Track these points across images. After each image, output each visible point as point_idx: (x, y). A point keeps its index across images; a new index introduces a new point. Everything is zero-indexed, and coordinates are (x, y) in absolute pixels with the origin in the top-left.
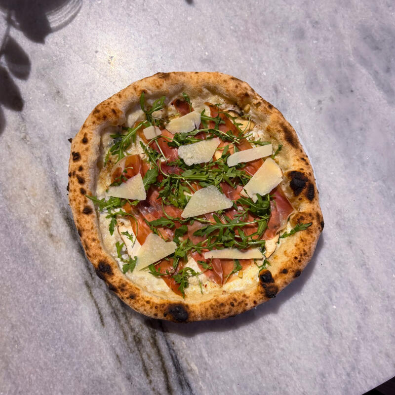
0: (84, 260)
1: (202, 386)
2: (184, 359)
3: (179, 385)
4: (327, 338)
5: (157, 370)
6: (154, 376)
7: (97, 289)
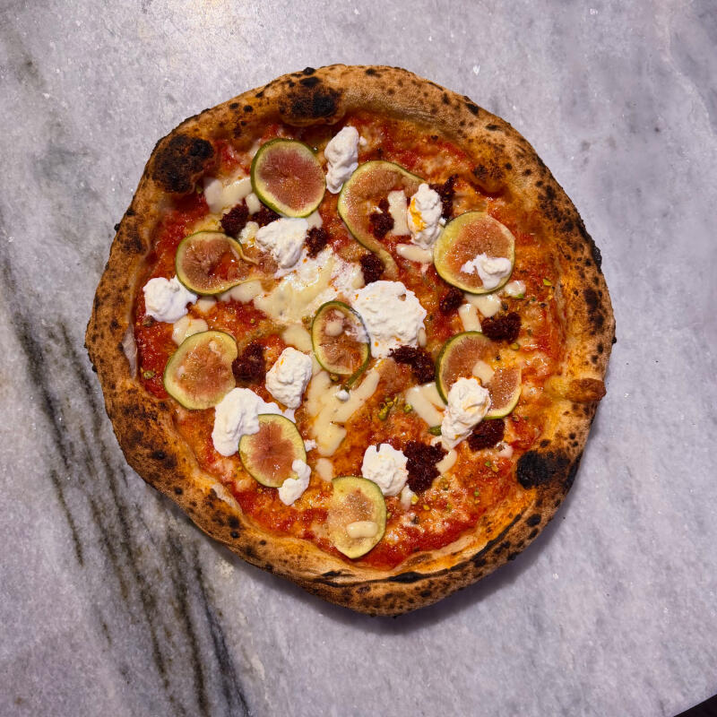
0: (53, 427)
1: (270, 702)
2: (238, 646)
3: (223, 696)
4: (533, 637)
5: (183, 663)
6: (175, 673)
7: (75, 489)
